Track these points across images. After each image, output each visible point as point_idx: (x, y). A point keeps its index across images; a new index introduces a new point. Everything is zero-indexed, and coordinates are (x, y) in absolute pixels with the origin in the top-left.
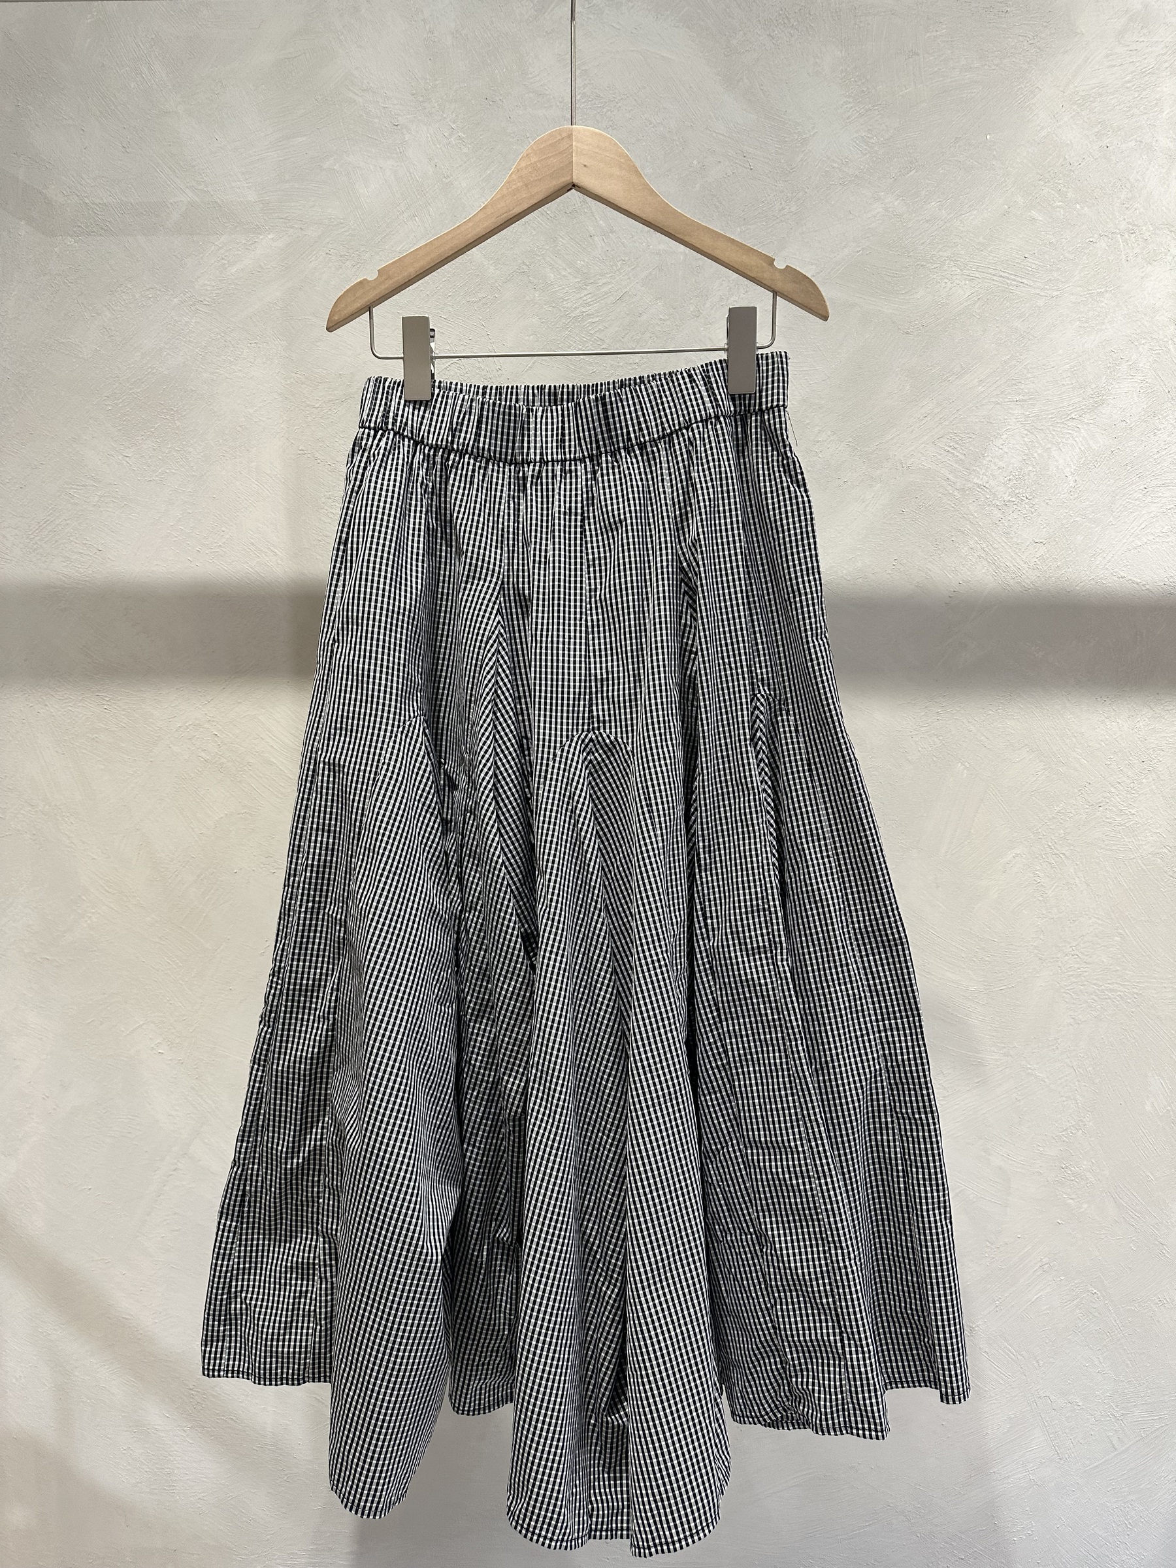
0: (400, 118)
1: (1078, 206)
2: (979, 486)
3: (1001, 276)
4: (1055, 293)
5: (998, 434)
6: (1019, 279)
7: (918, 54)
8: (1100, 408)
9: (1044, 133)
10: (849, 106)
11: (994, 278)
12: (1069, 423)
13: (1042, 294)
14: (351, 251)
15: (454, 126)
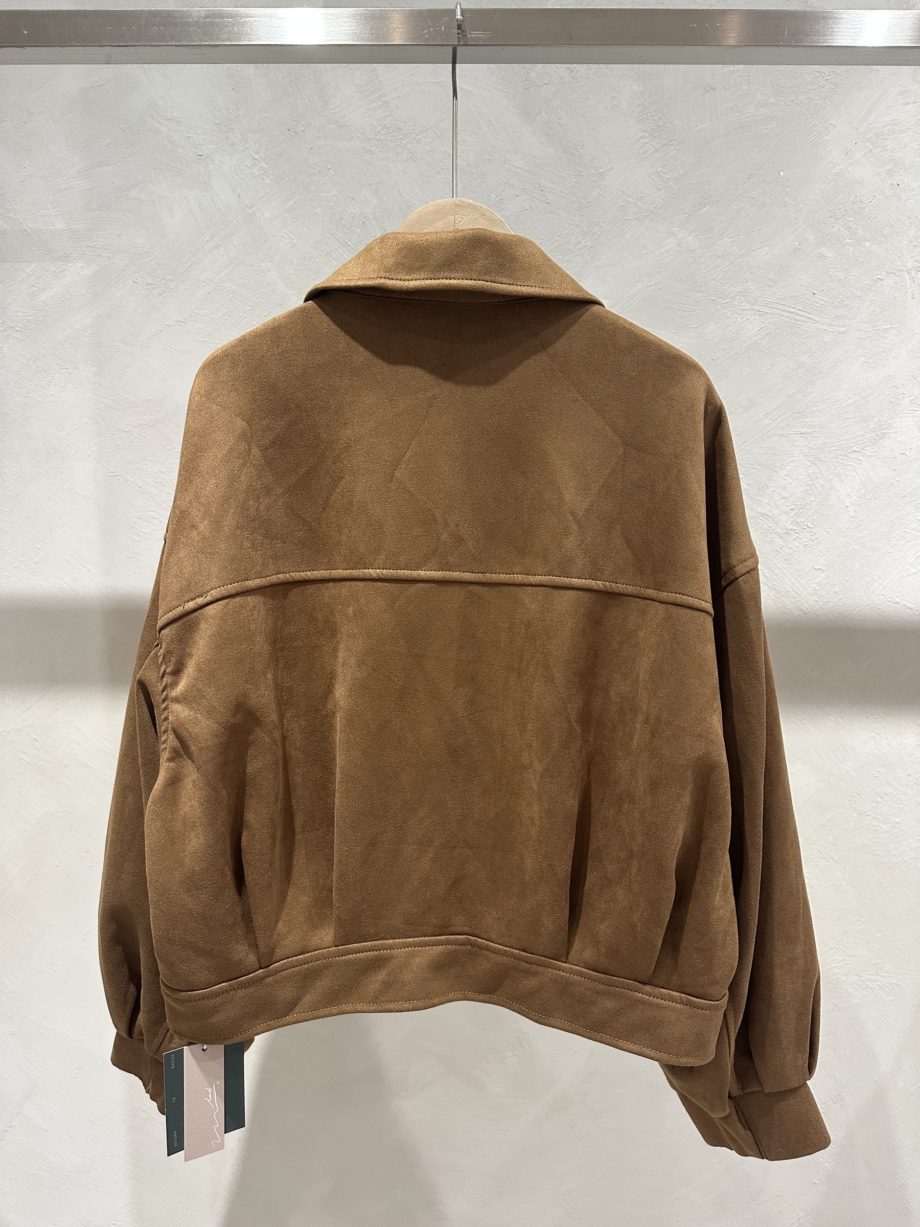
0: (204, 148)
1: (867, 244)
2: (763, 515)
3: (789, 312)
4: (842, 330)
5: (782, 465)
6: (807, 315)
7: (714, 89)
8: (880, 441)
9: (836, 170)
10: (646, 140)
11: (783, 313)
12: (851, 456)
13: (830, 330)
14: (157, 280)
15: (256, 157)
